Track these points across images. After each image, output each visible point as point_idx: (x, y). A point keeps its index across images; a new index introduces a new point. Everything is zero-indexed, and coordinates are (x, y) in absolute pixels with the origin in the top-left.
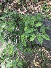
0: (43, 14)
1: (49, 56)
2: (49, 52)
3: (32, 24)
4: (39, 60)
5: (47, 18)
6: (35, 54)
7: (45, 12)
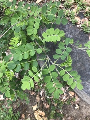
0: (62, 7)
1: (64, 98)
2: (66, 89)
3: (33, 32)
4: (45, 105)
5: (68, 19)
6: (37, 92)
7: (66, 3)
